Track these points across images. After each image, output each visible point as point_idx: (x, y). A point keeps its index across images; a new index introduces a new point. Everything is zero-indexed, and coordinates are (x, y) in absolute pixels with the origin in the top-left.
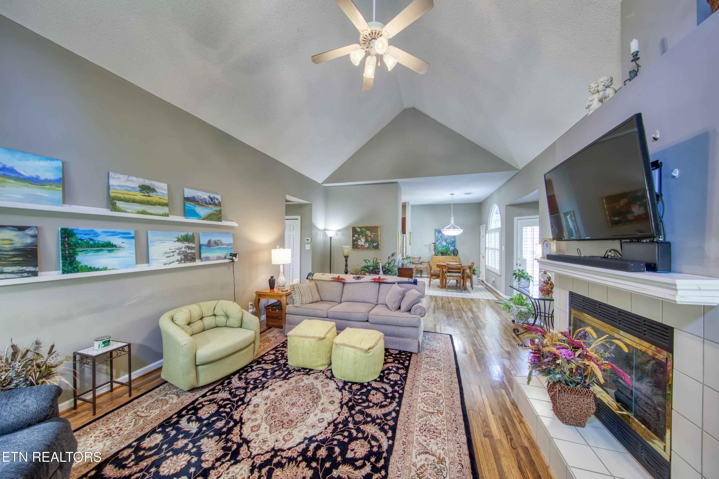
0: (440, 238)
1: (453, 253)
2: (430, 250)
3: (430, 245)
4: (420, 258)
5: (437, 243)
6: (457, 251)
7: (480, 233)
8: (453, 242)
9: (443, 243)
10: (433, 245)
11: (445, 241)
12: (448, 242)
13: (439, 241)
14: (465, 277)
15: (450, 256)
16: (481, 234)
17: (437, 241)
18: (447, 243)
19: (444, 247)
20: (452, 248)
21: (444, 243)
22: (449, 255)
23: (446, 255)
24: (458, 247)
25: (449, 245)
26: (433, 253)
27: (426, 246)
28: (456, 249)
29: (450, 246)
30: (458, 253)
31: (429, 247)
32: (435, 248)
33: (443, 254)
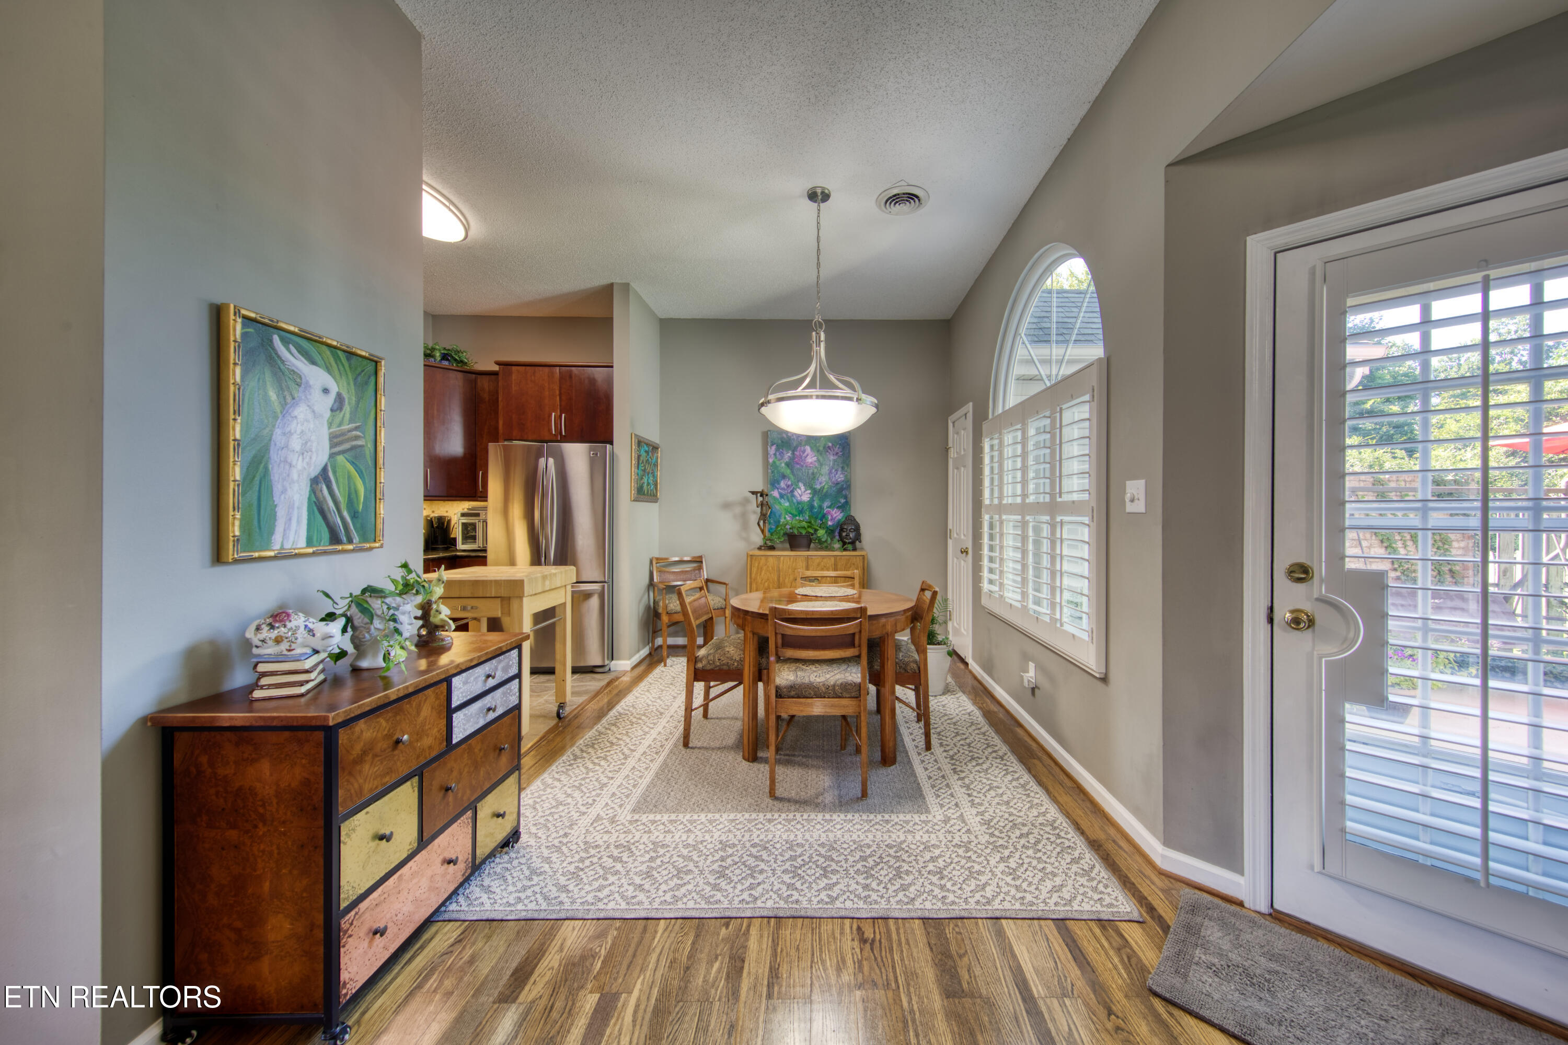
0: (788, 472)
1: (842, 539)
2: (745, 526)
3: (747, 501)
4: (698, 561)
5: (775, 494)
6: (857, 529)
7: (947, 450)
8: (841, 489)
9: (797, 493)
10: (753, 501)
11: (809, 486)
12: (818, 487)
13: (782, 484)
14: (890, 671)
15: (827, 549)
16: (952, 454)
17: (774, 483)
18: (815, 492)
19: (801, 512)
20: (837, 515)
21: (803, 495)
22: (823, 546)
23: (808, 548)
24: (860, 513)
25: (822, 499)
26: (757, 538)
27: (727, 506)
28: (851, 520)
29: (826, 504)
30: (858, 537)
31: (738, 510)
32: (763, 516)
33: (795, 541)
